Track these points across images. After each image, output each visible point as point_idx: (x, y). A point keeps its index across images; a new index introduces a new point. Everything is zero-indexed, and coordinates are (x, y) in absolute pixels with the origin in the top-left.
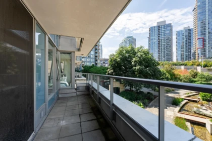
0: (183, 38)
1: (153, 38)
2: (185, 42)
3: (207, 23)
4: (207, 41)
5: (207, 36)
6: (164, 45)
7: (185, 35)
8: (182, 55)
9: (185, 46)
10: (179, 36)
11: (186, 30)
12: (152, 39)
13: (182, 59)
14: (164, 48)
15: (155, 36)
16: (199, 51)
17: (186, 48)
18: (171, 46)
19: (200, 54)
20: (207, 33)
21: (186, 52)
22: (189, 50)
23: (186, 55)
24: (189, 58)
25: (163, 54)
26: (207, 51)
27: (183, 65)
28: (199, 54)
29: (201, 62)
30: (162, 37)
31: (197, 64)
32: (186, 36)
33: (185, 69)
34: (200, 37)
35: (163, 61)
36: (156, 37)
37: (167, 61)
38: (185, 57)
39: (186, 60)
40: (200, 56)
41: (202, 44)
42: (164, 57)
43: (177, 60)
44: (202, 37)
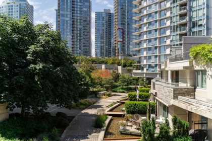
0: (103, 24)
1: (65, 13)
2: (105, 30)
3: (126, 11)
4: (126, 33)
5: (126, 27)
6: (80, 29)
7: (105, 20)
8: (102, 48)
9: (105, 36)
10: (99, 20)
11: (106, 13)
12: (63, 16)
13: (102, 54)
14: (80, 35)
15: (67, 11)
16: (119, 46)
17: (106, 39)
18: (89, 33)
19: (120, 49)
20: (126, 24)
21: (106, 45)
22: (109, 43)
23: (106, 48)
24: (108, 53)
25: (78, 43)
26: (126, 46)
27: (103, 62)
28: (118, 49)
29: (121, 60)
30: (78, 16)
31: (117, 62)
32: (106, 22)
33: (106, 68)
34: (120, 27)
35: (78, 55)
36: (69, 13)
37: (84, 55)
38: (105, 51)
39: (106, 56)
40: (120, 53)
41: (122, 37)
42: (80, 49)
43: (96, 54)
44: (122, 28)
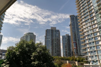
0: (66, 41)
1: (49, 37)
2: (67, 43)
3: (77, 34)
4: (78, 44)
5: (77, 41)
6: (55, 43)
7: (67, 39)
8: (66, 52)
9: (67, 46)
10: (64, 39)
11: (67, 36)
12: (48, 38)
13: (66, 55)
14: (55, 46)
15: (49, 36)
16: (75, 51)
17: (68, 47)
18: (60, 45)
19: (75, 53)
20: (77, 40)
21: (68, 51)
22: (69, 49)
23: (68, 52)
25: (55, 50)
26: (79, 51)
27: (67, 60)
28: (75, 52)
29: (77, 58)
30: (54, 38)
31: (74, 59)
32: (67, 40)
33: (69, 63)
34: (74, 42)
35: (55, 56)
36: (50, 37)
37: (58, 56)
38: (68, 53)
39: (69, 56)
40: (76, 54)
41: (76, 46)
42: (56, 53)
43: (64, 55)
44: (75, 42)
